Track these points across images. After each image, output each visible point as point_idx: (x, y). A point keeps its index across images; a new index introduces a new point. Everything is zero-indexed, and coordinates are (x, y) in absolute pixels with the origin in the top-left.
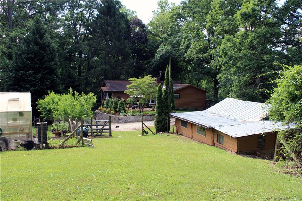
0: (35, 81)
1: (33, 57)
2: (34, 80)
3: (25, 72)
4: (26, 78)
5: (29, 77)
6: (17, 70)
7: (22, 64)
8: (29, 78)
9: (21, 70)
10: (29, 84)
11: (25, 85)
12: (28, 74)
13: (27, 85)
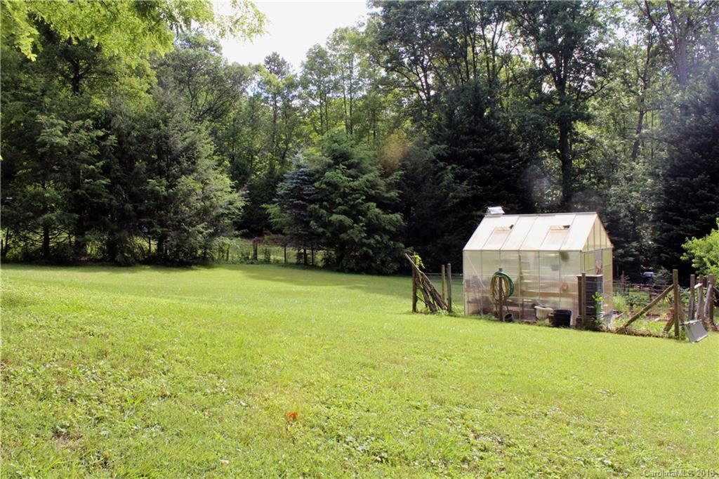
0: (712, 199)
1: (709, 143)
2: (710, 196)
3: (689, 179)
4: (690, 193)
5: (698, 191)
6: (673, 176)
7: (683, 162)
8: (698, 193)
9: (682, 175)
10: (697, 207)
11: (689, 208)
12: (696, 182)
13: (693, 208)
